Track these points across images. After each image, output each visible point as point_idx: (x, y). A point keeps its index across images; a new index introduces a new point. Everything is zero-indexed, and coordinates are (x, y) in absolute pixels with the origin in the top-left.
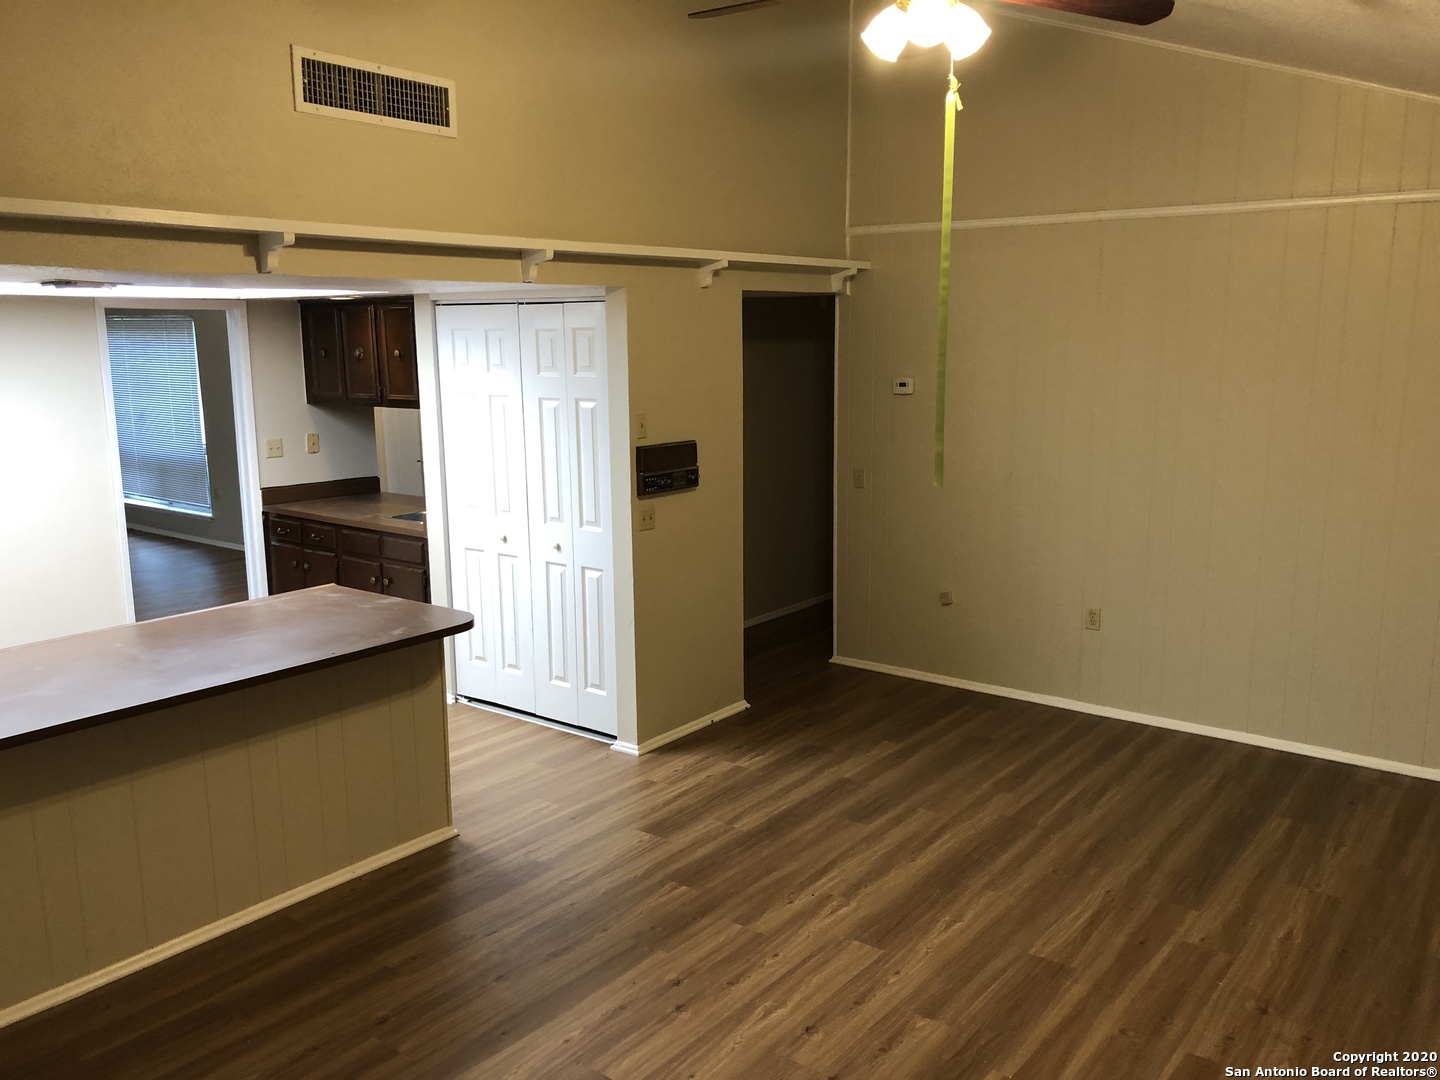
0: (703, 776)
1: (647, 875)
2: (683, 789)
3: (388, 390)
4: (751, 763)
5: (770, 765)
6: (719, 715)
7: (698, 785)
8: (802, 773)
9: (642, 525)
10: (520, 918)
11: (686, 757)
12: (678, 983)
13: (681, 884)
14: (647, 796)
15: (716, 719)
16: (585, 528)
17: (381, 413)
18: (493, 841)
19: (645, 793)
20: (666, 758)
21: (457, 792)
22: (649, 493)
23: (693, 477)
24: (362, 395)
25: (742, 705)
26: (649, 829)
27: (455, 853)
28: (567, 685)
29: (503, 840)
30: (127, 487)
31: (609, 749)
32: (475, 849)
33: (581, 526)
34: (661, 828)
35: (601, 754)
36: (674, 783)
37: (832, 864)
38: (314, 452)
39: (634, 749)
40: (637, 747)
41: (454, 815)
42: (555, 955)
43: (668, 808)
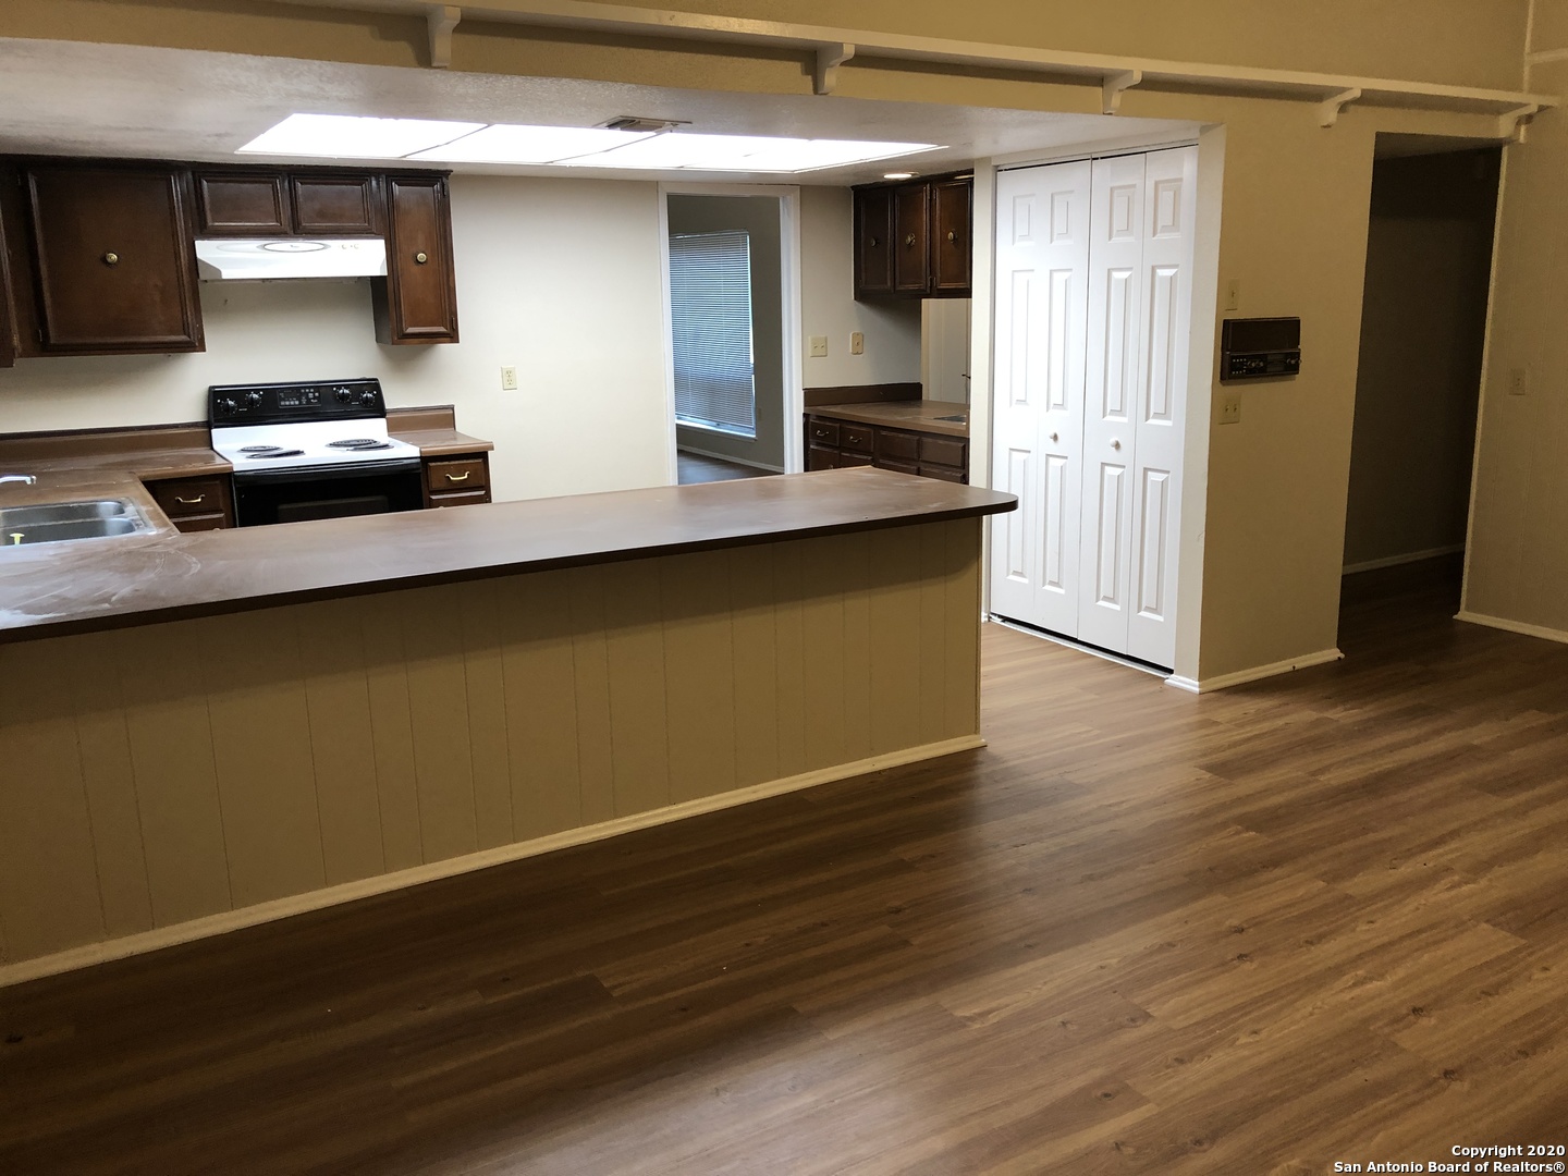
0: (1280, 722)
1: (1206, 814)
2: (1255, 733)
3: (939, 280)
4: (1342, 715)
5: (1369, 720)
6: (1302, 662)
7: (1273, 731)
8: (1414, 732)
9: (1224, 417)
10: (1052, 836)
11: (1258, 701)
12: (1240, 930)
13: (1248, 829)
14: (1208, 735)
15: (1298, 666)
16: (1151, 421)
17: (929, 306)
18: (1024, 757)
19: (1204, 732)
20: (1234, 698)
21: (985, 705)
22: (1235, 377)
23: (1293, 362)
24: (911, 287)
25: (1333, 654)
26: (1209, 768)
27: (982, 763)
28: (1117, 607)
29: (1035, 757)
30: (680, 409)
31: (1163, 683)
32: (1006, 761)
33: (1147, 419)
34: (1224, 770)
35: (1155, 687)
36: (1242, 726)
37: (1454, 834)
38: (857, 353)
39: (1194, 686)
40: (1197, 683)
41: (982, 726)
42: (1091, 878)
43: (1233, 751)
